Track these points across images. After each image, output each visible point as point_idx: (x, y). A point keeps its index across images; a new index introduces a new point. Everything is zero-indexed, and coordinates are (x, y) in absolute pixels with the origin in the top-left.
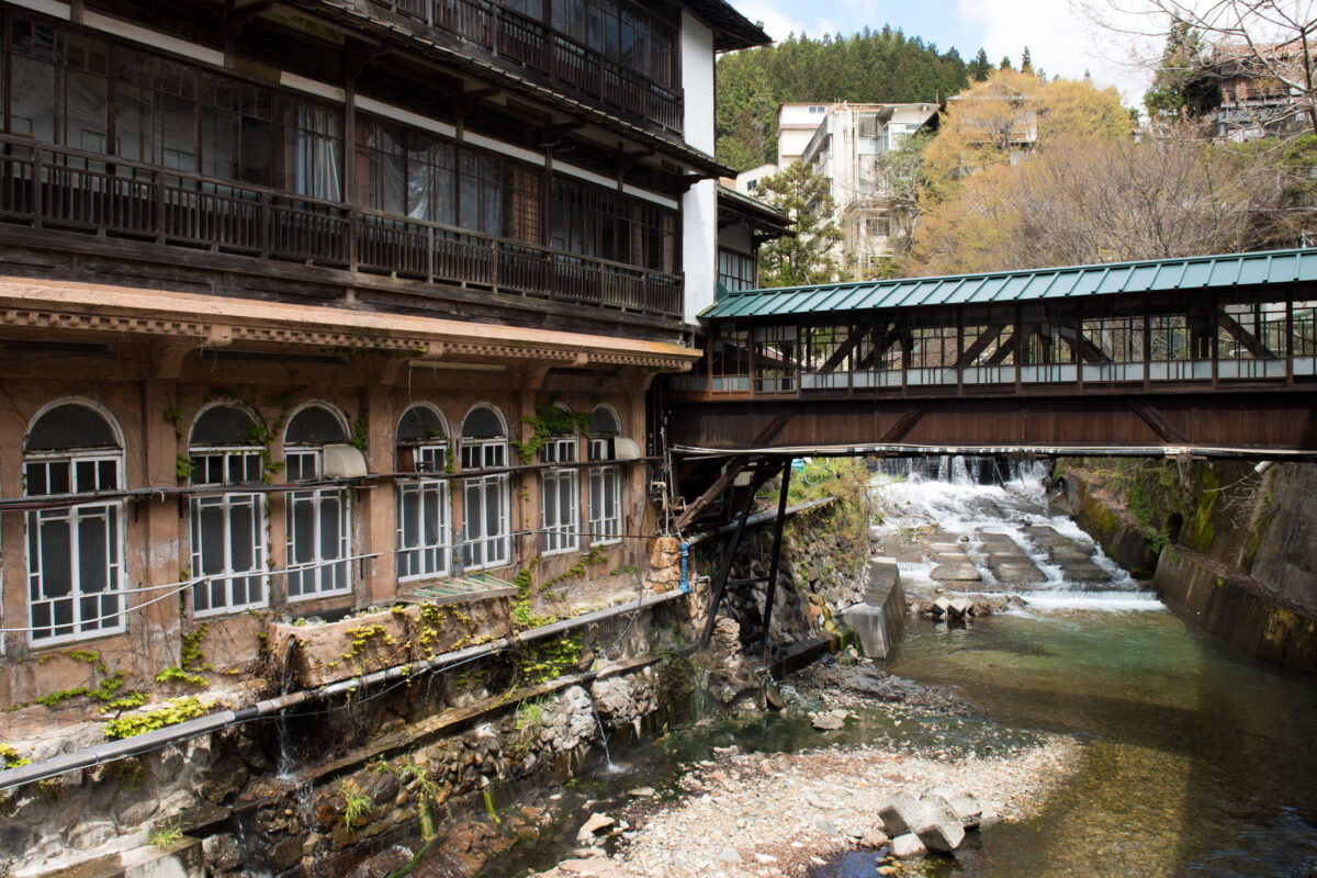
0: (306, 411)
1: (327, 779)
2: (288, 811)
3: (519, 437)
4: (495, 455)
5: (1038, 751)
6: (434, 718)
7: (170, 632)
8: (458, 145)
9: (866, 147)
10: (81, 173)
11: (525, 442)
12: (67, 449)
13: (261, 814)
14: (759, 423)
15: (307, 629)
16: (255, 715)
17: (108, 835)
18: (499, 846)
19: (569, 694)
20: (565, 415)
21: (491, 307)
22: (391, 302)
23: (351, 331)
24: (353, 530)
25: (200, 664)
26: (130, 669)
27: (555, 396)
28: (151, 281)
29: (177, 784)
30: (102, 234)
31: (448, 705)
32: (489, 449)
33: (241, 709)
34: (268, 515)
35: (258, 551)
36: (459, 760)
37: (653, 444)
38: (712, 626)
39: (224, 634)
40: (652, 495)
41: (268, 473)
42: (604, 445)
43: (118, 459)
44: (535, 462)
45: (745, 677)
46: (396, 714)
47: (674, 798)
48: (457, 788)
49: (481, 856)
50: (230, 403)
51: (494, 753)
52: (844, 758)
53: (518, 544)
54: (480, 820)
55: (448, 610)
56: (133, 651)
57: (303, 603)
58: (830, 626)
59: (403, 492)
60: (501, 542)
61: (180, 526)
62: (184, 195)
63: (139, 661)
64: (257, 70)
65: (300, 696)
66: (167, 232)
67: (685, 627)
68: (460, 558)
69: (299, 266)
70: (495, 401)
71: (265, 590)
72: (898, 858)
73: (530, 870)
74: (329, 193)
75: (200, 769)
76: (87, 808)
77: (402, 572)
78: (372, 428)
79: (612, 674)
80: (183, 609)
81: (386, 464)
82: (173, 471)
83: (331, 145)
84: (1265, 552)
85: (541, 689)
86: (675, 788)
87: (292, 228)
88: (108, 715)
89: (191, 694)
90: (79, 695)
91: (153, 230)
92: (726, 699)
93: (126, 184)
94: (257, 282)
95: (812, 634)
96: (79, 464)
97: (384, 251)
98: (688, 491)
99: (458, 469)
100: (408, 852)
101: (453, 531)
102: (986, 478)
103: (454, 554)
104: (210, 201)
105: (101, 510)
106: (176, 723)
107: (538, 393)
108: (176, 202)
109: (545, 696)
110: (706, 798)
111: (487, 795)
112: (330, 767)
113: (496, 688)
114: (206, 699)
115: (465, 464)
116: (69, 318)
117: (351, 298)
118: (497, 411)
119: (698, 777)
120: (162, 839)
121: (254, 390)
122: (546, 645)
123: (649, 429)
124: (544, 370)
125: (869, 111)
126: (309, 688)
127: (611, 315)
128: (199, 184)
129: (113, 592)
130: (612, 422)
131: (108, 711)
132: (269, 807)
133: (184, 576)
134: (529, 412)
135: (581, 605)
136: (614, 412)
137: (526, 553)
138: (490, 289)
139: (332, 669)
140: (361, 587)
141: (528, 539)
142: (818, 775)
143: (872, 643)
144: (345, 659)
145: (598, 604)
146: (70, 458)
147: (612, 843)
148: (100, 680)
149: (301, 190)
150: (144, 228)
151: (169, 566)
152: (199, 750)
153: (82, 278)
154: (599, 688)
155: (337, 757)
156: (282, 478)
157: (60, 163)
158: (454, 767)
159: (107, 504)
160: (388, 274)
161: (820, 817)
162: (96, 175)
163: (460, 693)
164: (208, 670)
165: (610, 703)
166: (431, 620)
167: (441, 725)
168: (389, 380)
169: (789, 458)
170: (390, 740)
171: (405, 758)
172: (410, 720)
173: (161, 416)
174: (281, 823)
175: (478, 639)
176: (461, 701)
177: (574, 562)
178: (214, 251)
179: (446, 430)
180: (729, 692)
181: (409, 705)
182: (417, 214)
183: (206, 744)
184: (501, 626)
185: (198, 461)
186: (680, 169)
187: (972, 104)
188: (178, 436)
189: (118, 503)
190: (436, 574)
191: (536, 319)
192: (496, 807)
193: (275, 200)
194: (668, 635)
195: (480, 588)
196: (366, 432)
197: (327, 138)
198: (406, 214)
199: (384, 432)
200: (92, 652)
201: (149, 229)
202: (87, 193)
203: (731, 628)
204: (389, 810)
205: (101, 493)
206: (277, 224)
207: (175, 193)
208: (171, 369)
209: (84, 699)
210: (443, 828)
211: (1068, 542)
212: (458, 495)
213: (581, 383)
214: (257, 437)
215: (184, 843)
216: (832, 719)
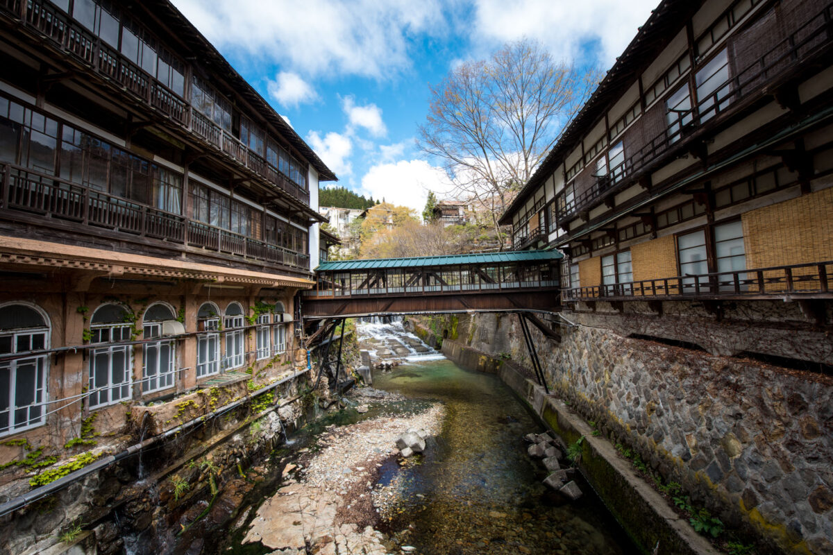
0: (155, 306)
1: (164, 477)
2: (145, 500)
3: (248, 314)
4: (238, 322)
5: (432, 409)
6: (215, 437)
7: (75, 420)
8: (232, 199)
9: (342, 221)
10: (37, 183)
11: (251, 316)
12: (11, 329)
13: (129, 505)
14: (336, 307)
15: (155, 407)
16: (127, 455)
17: (29, 544)
18: (248, 489)
19: (270, 415)
20: (265, 306)
21: (243, 263)
22: (202, 259)
23: (183, 271)
24: (176, 358)
25: (92, 434)
26: (47, 444)
27: (262, 298)
28: (78, 243)
29: (77, 502)
30: (49, 215)
31: (221, 429)
32: (236, 320)
33: (118, 453)
34: (134, 355)
35: (127, 373)
36: (227, 453)
37: (296, 315)
38: (319, 380)
39: (107, 416)
40: (296, 334)
41: (134, 335)
42: (279, 316)
43: (46, 333)
44: (254, 324)
45: (331, 397)
46: (197, 439)
47: (317, 450)
48: (226, 466)
49: (241, 496)
50: (115, 303)
51: (241, 447)
52: (374, 422)
53: (247, 357)
54: (236, 478)
55: (222, 389)
56: (50, 434)
57: (150, 394)
58: (354, 375)
59: (199, 339)
60: (240, 357)
61: (83, 365)
62: (100, 202)
63: (54, 439)
64: (142, 152)
65: (151, 440)
66: (89, 219)
67: (309, 382)
68: (224, 365)
69: (160, 241)
70: (239, 301)
71: (130, 391)
72: (405, 458)
73: (266, 497)
74: (175, 210)
75: (92, 490)
76: (15, 532)
77: (198, 374)
78: (187, 313)
79: (285, 405)
80: (83, 407)
81: (193, 328)
82: (81, 337)
83: (176, 191)
84: (474, 339)
85: (259, 415)
86: (316, 446)
87: (157, 224)
88: (32, 473)
89: (86, 451)
90: (11, 466)
91: (81, 216)
92: (325, 407)
93: (65, 193)
94: (138, 247)
95: (349, 378)
96: (19, 337)
97: (200, 238)
98: (309, 331)
99: (224, 328)
100: (205, 503)
101: (221, 354)
102: (385, 322)
103: (221, 364)
104: (115, 207)
105: (34, 360)
106: (78, 469)
107: (256, 297)
108: (95, 205)
109: (261, 418)
110: (330, 448)
111: (239, 466)
112: (165, 472)
113: (240, 419)
114: (97, 452)
115: (227, 327)
116: (23, 258)
117: (184, 256)
118: (240, 304)
119: (324, 440)
120: (68, 537)
121: (129, 297)
122: (260, 397)
123: (295, 310)
124: (259, 289)
125: (343, 210)
126: (156, 436)
127: (286, 268)
128: (109, 198)
129: (38, 404)
130: (282, 308)
131: (31, 471)
132: (133, 500)
133: (84, 390)
134: (252, 305)
135: (272, 379)
136: (282, 304)
137: (251, 361)
138: (243, 256)
139: (167, 424)
140: (179, 383)
141: (252, 355)
142: (367, 431)
143: (367, 379)
144: (174, 418)
145: (278, 378)
146: (13, 334)
147: (298, 476)
148: (26, 454)
149: (161, 207)
150: (76, 215)
151: (76, 386)
152: (92, 480)
153: (33, 237)
154: (281, 411)
155: (169, 466)
156: (141, 337)
157: (23, 176)
158: (225, 457)
159: (37, 357)
160: (201, 247)
161: (374, 447)
162: (47, 185)
163: (226, 423)
164: (97, 436)
165: (285, 416)
166: (215, 395)
167: (218, 439)
168: (196, 292)
169: (344, 318)
170: (195, 451)
171: (202, 458)
172: (203, 440)
173: (75, 310)
174: (140, 507)
175: (234, 399)
176: (226, 427)
177: (268, 362)
178: (116, 230)
179: (219, 313)
180: (326, 404)
181: (203, 433)
182: (214, 223)
183: (96, 476)
184: (244, 392)
185: (96, 331)
186: (309, 218)
187: (376, 211)
188: (85, 320)
189: (45, 356)
190: (214, 373)
191: (260, 268)
192: (243, 471)
193: (149, 210)
194: (304, 386)
195: (236, 378)
196: (184, 314)
197: (175, 187)
198: (209, 222)
199: (192, 313)
200: (21, 439)
201: (79, 216)
202: (40, 195)
203: (326, 380)
204: (196, 485)
205: (35, 352)
206: (150, 222)
207: (95, 201)
208: (84, 286)
209: (14, 467)
210: (221, 487)
211: (413, 340)
212: (223, 339)
213: (272, 293)
214: (129, 319)
215: (83, 536)
216: (364, 408)
